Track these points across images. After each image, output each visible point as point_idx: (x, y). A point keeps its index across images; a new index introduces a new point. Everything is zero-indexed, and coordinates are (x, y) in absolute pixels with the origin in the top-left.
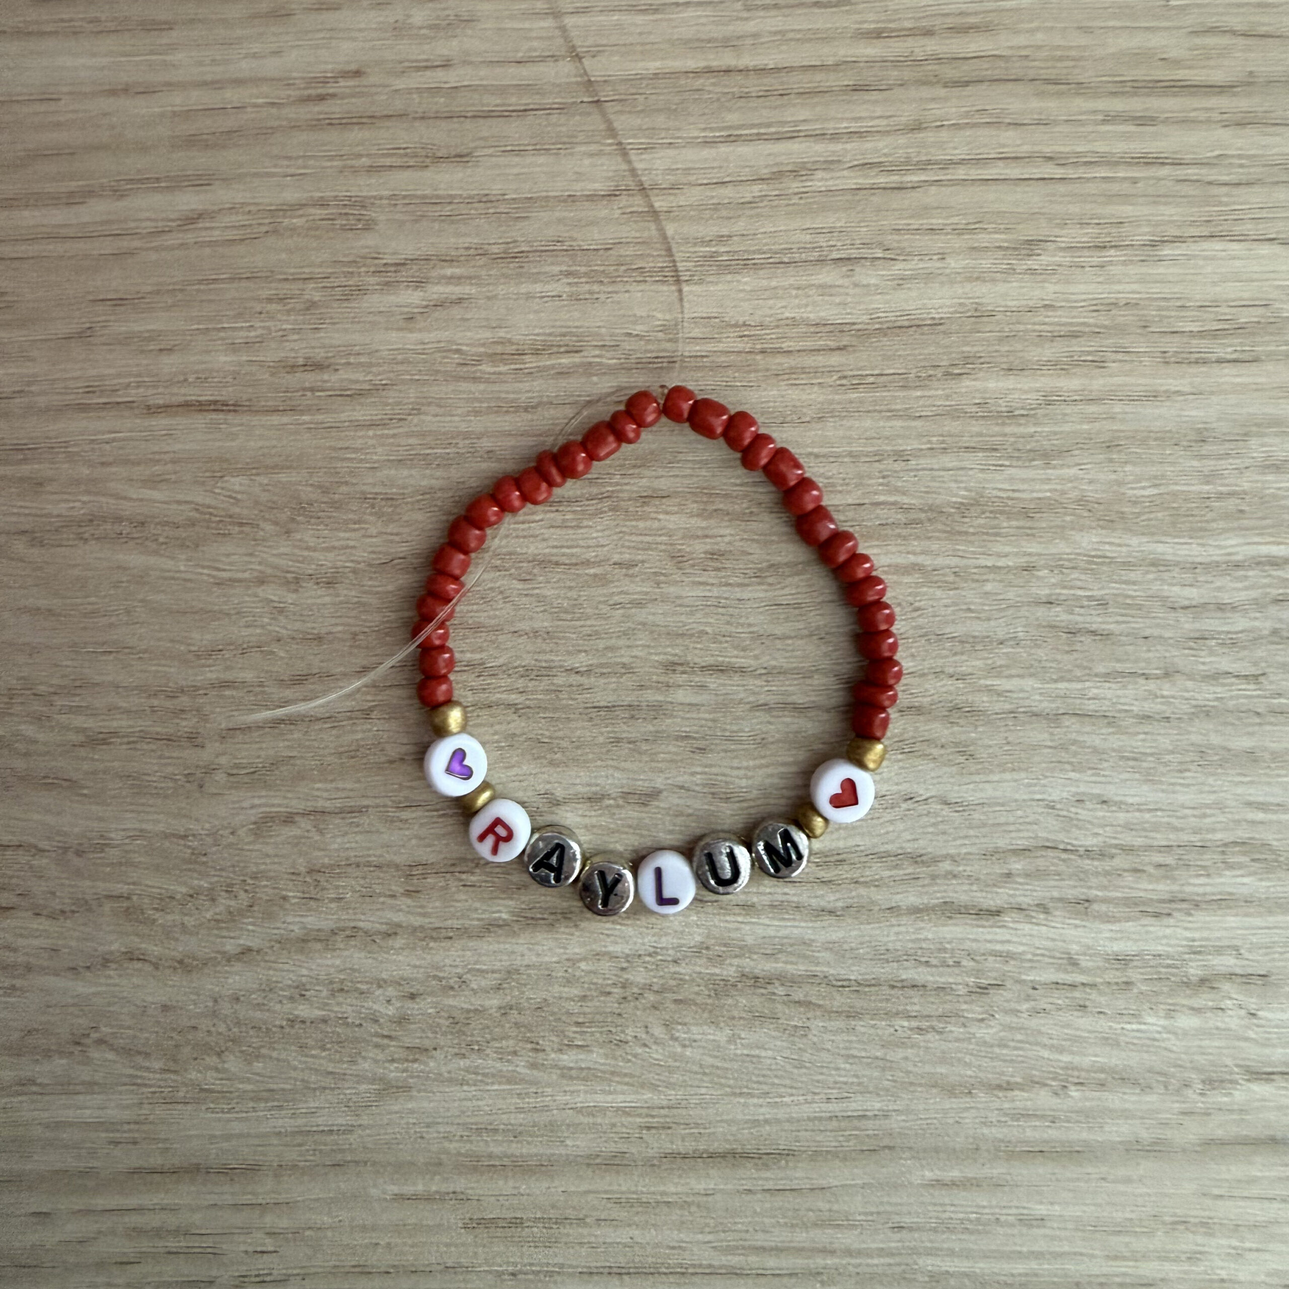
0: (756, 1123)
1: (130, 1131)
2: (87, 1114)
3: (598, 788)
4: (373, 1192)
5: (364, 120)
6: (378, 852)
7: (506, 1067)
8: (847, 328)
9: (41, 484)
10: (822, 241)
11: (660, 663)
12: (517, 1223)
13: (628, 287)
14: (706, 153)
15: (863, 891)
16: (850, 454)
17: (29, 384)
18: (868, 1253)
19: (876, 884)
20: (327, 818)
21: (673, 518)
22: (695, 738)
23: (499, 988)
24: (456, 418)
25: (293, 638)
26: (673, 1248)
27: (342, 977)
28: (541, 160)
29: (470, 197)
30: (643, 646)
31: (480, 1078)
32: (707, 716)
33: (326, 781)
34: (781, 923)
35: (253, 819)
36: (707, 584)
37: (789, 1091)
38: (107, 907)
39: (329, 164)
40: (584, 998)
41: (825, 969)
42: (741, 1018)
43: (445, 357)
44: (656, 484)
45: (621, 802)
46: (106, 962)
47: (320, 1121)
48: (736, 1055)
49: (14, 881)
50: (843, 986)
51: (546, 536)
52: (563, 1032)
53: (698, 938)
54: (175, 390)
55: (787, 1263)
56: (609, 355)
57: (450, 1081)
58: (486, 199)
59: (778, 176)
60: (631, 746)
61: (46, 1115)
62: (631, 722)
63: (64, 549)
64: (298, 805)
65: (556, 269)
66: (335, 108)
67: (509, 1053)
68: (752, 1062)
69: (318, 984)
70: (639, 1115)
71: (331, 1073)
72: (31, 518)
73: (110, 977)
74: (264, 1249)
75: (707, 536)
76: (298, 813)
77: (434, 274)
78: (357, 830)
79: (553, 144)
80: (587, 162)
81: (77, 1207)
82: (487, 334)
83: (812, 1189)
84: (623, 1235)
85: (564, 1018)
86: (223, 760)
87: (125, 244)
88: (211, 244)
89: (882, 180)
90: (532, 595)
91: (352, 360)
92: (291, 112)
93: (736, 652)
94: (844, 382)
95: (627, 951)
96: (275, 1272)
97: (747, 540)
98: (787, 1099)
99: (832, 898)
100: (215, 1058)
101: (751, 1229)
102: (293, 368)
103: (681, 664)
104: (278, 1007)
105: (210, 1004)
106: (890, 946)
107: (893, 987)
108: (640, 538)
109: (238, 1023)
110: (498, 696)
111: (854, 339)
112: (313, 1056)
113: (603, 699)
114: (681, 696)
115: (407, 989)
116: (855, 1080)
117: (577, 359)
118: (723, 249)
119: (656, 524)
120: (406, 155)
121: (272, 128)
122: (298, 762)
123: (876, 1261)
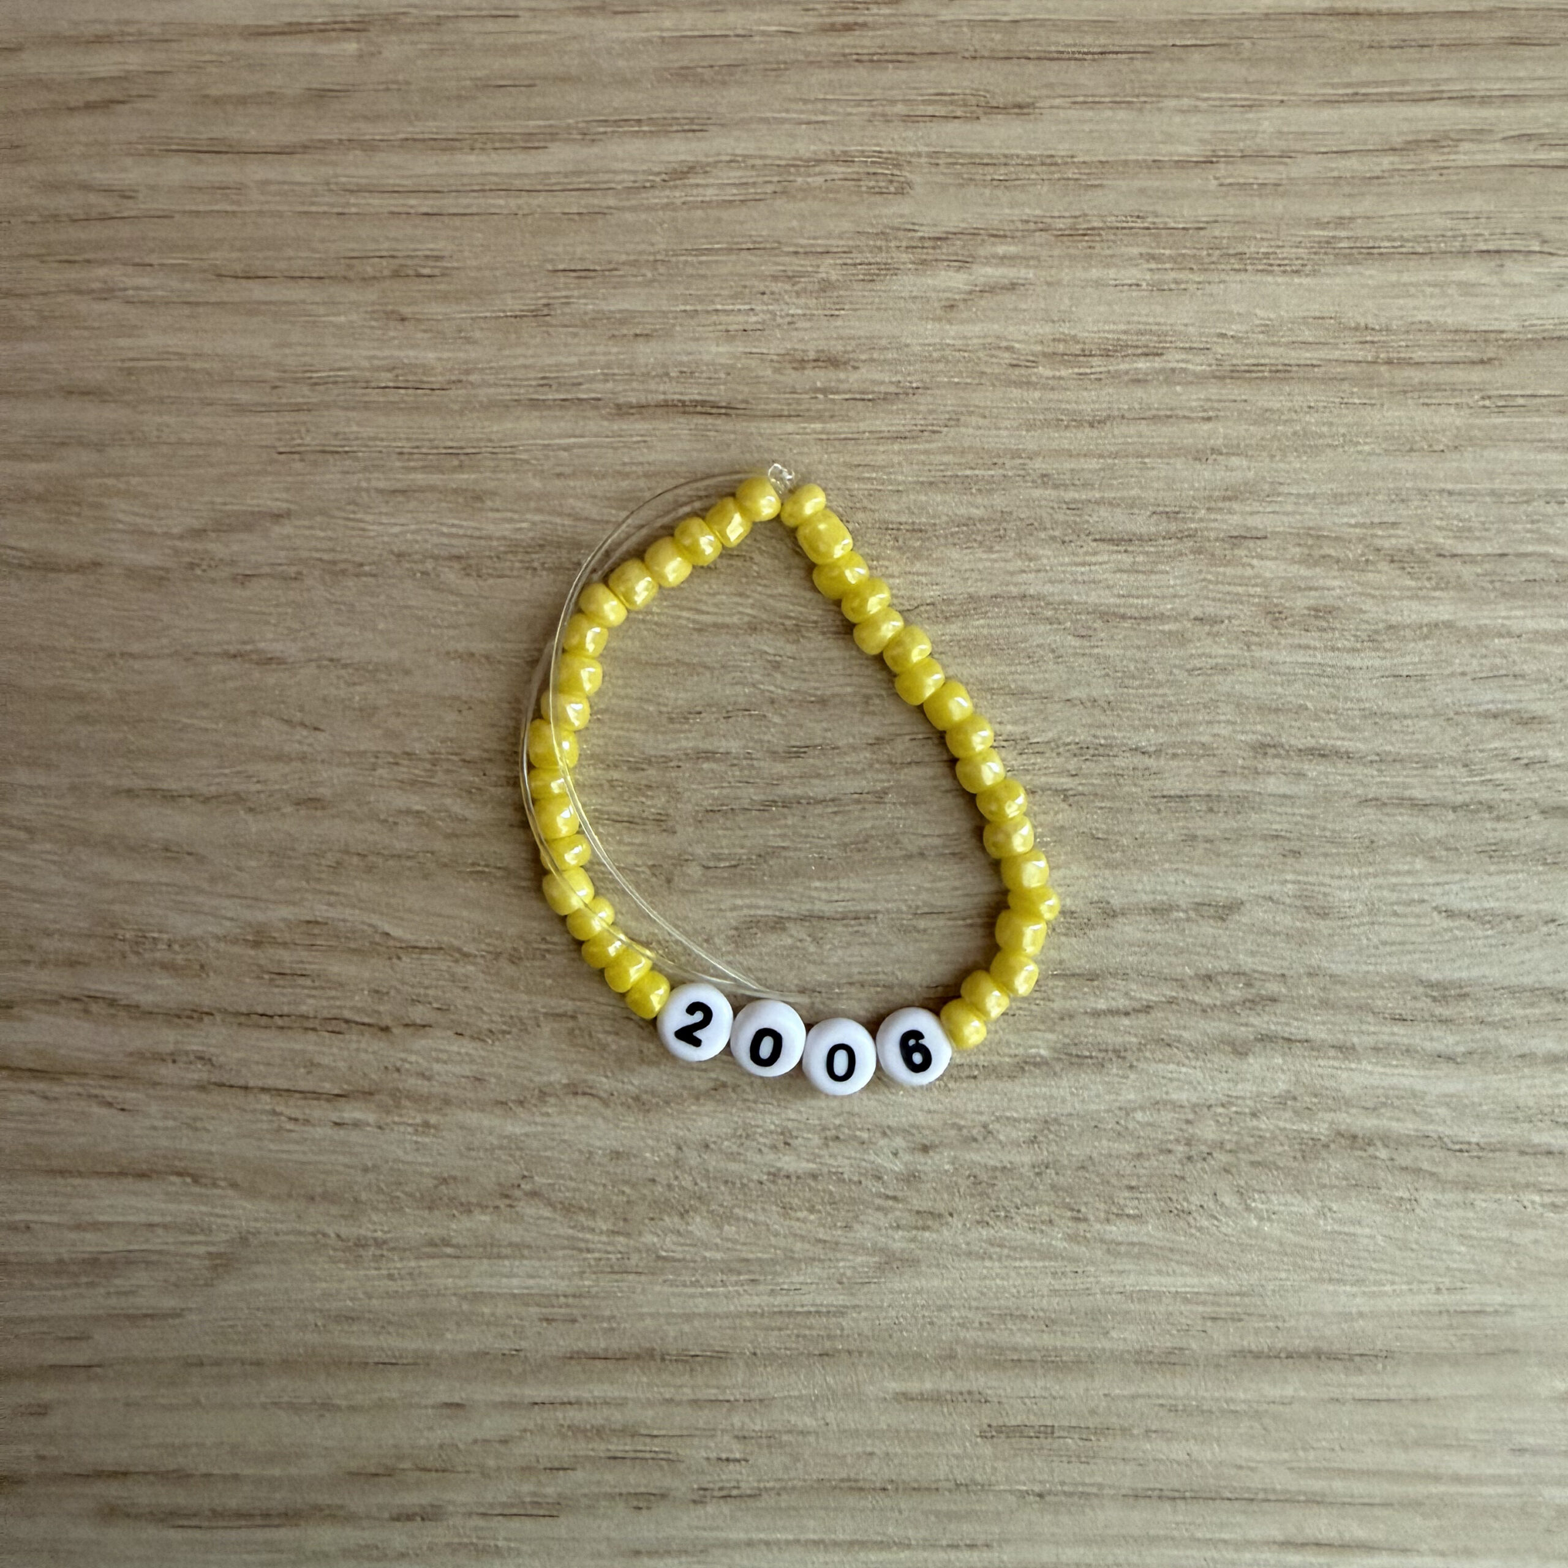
0: (1347, 1317)
1: (567, 1306)
2: (515, 1284)
3: (1165, 898)
4: (870, 1390)
5: (900, 58)
6: (889, 969)
7: (1037, 1239)
8: (1492, 336)
9: (478, 498)
10: (1465, 228)
11: (1246, 743)
12: (1049, 1431)
13: (1223, 276)
14: (1328, 114)
15: (1487, 1033)
16: (1493, 493)
17: (468, 372)
18: (1480, 1480)
19: (1506, 1024)
20: (826, 925)
21: (1269, 563)
22: (1289, 839)
23: (1033, 1141)
24: (1004, 433)
25: (791, 701)
26: (1240, 1467)
27: (837, 1122)
28: (1122, 114)
29: (1031, 157)
30: (1228, 722)
31: (1006, 1251)
32: (1303, 811)
33: (826, 878)
34: (1388, 1070)
35: (734, 923)
36: (1307, 647)
37: (1390, 1277)
38: (546, 1028)
39: (854, 111)
40: (1140, 1155)
41: (1440, 1129)
42: (1333, 1187)
43: (992, 356)
44: (1251, 521)
45: (1192, 914)
46: (543, 1095)
47: (807, 1299)
48: (1325, 1231)
49: (431, 992)
50: (1461, 1151)
51: (1111, 583)
52: (1111, 1198)
53: (1282, 1086)
54: (653, 386)
55: (1381, 1489)
56: (1198, 359)
57: (969, 1254)
58: (1050, 161)
59: (1413, 145)
60: (1208, 846)
61: (462, 1283)
62: (1210, 816)
63: (506, 580)
64: (791, 908)
65: (1135, 251)
66: (865, 42)
67: (1043, 1222)
68: (1346, 1242)
69: (809, 1131)
70: (1204, 1303)
71: (819, 1241)
72: (465, 541)
73: (548, 1114)
74: (732, 1456)
75: (1311, 589)
76: (789, 918)
77: (982, 252)
78: (861, 940)
79: (1138, 96)
80: (1177, 119)
81: (498, 1399)
82: (1048, 329)
83: (1415, 1401)
84: (1177, 1451)
85: (1114, 1181)
86: (699, 850)
87: (596, 201)
88: (705, 204)
89: (1543, 156)
90: (1090, 655)
91: (875, 356)
92: (809, 44)
93: (1342, 734)
94: (1487, 403)
95: (1194, 1100)
96: (742, 1485)
97: (1361, 594)
98: (1388, 1288)
99: (1451, 1039)
100: (676, 1219)
101: (1337, 1448)
102: (801, 364)
103: (1274, 746)
104: (757, 1159)
105: (672, 1152)
106: (1521, 1102)
107: (1522, 1153)
108: (1228, 588)
109: (707, 1177)
110: (1043, 779)
111: (1501, 351)
112: (798, 1219)
113: (1173, 786)
114: (1272, 785)
115: (918, 1138)
116: (1472, 1266)
117: (1157, 363)
118: (1343, 234)
119: (1249, 572)
120: (952, 103)
121: (785, 63)
122: (791, 854)
123: (1489, 1490)
